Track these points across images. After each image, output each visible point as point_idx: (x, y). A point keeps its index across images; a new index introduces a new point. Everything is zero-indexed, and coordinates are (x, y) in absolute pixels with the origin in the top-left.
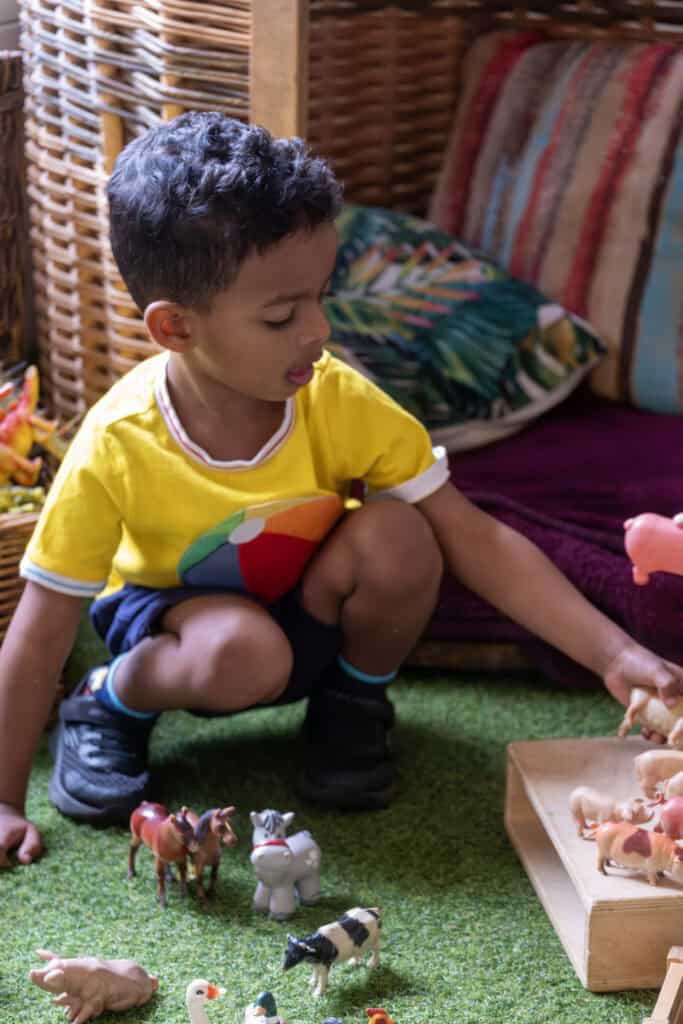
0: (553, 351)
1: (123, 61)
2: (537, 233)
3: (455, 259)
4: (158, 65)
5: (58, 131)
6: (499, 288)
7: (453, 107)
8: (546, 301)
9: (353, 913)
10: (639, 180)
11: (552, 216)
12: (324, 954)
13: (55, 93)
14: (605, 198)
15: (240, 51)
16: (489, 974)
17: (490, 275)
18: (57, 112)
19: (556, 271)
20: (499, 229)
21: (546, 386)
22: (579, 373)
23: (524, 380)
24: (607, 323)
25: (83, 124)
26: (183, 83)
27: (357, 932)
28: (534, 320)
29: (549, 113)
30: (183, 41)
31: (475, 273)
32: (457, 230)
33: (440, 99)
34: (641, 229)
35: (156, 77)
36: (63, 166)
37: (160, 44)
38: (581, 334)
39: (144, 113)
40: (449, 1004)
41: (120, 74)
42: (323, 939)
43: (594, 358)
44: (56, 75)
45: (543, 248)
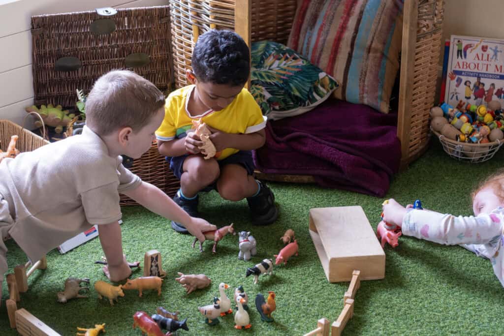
0: (323, 86)
1: (199, 11)
2: (319, 50)
3: (295, 58)
4: (209, 13)
5: (180, 28)
6: (307, 67)
7: (295, 9)
8: (321, 71)
9: (265, 261)
10: (348, 35)
11: (323, 45)
12: (257, 272)
13: (179, 17)
14: (338, 40)
15: (233, 10)
16: (303, 277)
17: (305, 63)
18: (180, 23)
19: (324, 62)
20: (308, 47)
21: (322, 97)
22: (331, 92)
23: (314, 94)
24: (339, 77)
25: (187, 27)
26: (216, 18)
27: (266, 266)
28: (318, 77)
29: (322, 14)
30: (216, 6)
31: (300, 63)
32: (296, 48)
33: (291, 7)
34: (349, 49)
35: (208, 16)
36: (183, 38)
37: (209, 7)
38: (331, 81)
39: (205, 26)
40: (292, 286)
41: (198, 15)
42: (256, 268)
43: (335, 88)
44: (179, 12)
45: (320, 55)
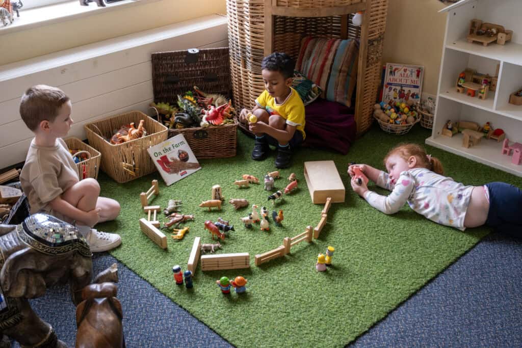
0: (314, 92)
1: (244, 50)
2: (312, 70)
3: (299, 76)
4: (250, 51)
5: (234, 60)
6: (306, 81)
7: (299, 48)
8: (313, 84)
9: (278, 192)
10: (329, 63)
11: (314, 69)
12: (274, 198)
13: (234, 54)
14: (323, 66)
15: (263, 50)
16: (300, 201)
17: (304, 79)
18: (234, 56)
19: (315, 78)
20: (306, 70)
21: (313, 97)
22: (319, 95)
23: (309, 96)
24: (323, 87)
25: (238, 59)
26: (253, 54)
27: (279, 194)
28: (311, 86)
29: (314, 51)
30: (253, 48)
31: (301, 79)
32: (300, 70)
33: (298, 47)
34: (329, 71)
35: (249, 53)
36: (236, 65)
37: (250, 48)
38: (319, 89)
39: (248, 59)
40: (293, 206)
41: (244, 52)
42: (273, 196)
43: (321, 93)
44: (234, 51)
45: (313, 74)
